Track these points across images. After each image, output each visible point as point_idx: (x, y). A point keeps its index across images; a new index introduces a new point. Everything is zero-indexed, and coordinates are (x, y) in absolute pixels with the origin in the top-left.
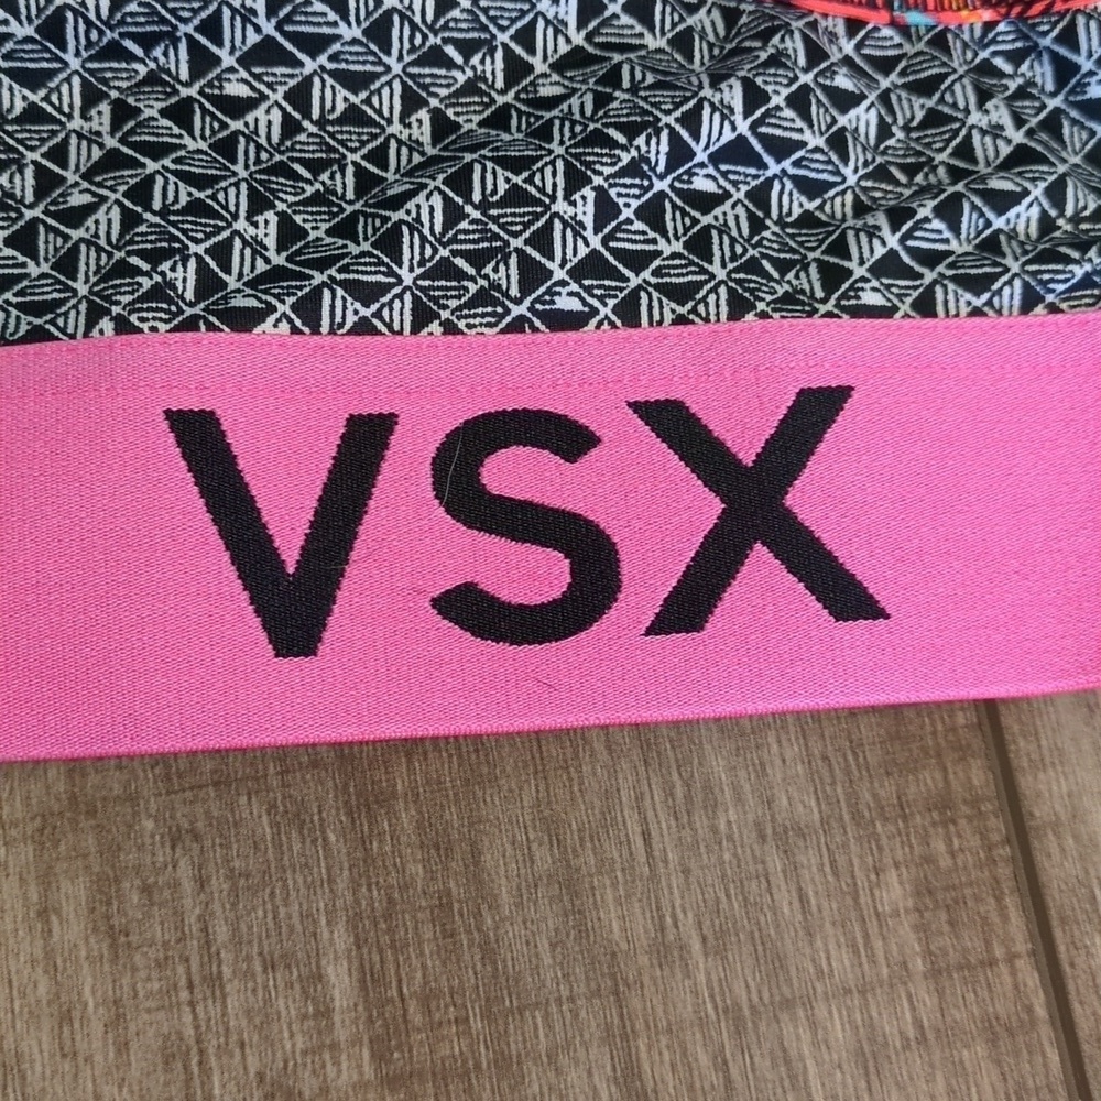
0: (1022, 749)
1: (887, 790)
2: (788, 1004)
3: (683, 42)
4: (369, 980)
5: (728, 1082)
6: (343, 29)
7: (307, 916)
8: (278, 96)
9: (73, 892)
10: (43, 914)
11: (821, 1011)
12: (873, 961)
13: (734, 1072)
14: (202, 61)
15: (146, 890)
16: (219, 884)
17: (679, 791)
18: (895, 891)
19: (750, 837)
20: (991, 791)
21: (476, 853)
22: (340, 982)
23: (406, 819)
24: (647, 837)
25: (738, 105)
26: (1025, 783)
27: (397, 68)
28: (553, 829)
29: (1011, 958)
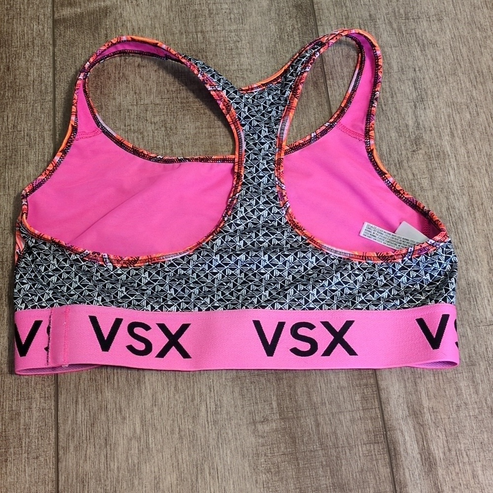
0: (379, 377)
1: (358, 382)
2: (341, 412)
3: (332, 265)
4: (279, 404)
5: (331, 423)
6: (279, 263)
7: (270, 395)
8: (269, 272)
9: (237, 390)
10: (233, 392)
11: (345, 414)
12: (354, 407)
13: (332, 421)
14: (258, 267)
15: (247, 390)
16: (258, 389)
17: (326, 381)
18: (358, 397)
19: (336, 388)
20: (374, 384)
21: (295, 388)
22: (275, 405)
23: (285, 382)
24: (321, 387)
25: (339, 276)
26: (379, 382)
27: (287, 269)
28: (307, 385)
29: (375, 408)
